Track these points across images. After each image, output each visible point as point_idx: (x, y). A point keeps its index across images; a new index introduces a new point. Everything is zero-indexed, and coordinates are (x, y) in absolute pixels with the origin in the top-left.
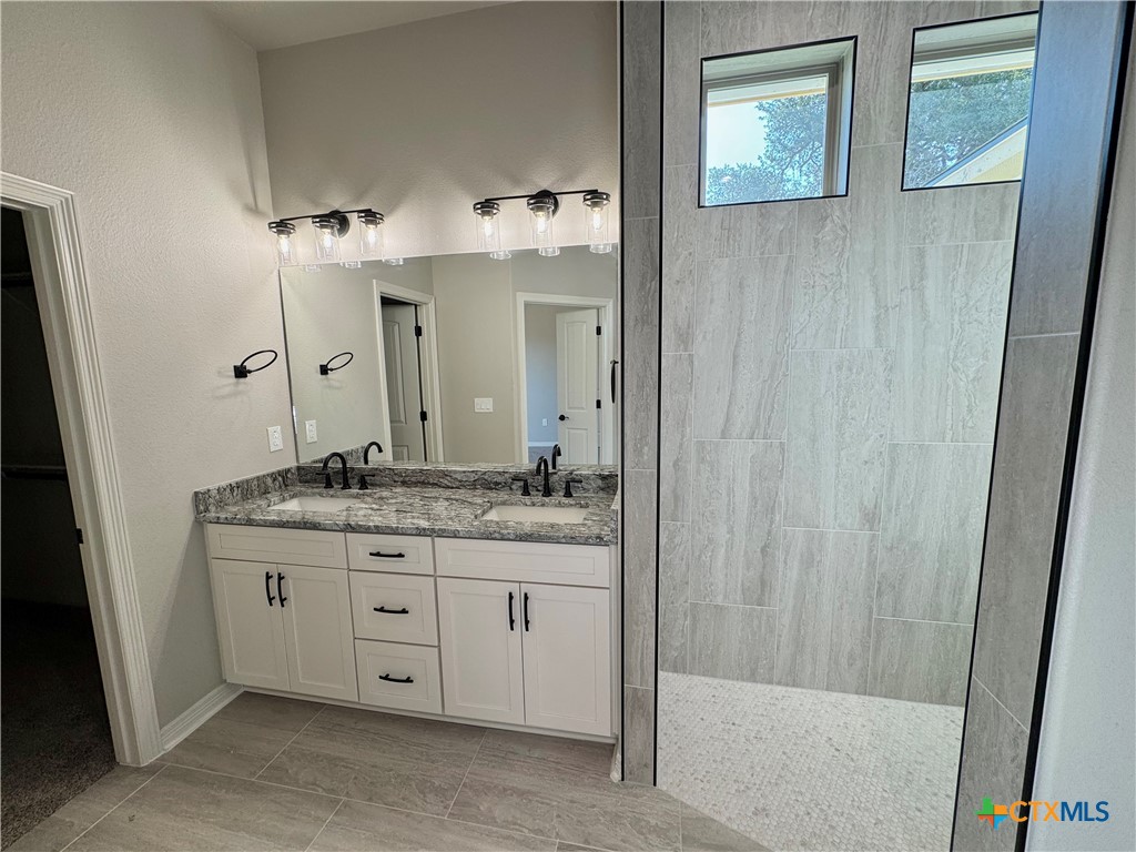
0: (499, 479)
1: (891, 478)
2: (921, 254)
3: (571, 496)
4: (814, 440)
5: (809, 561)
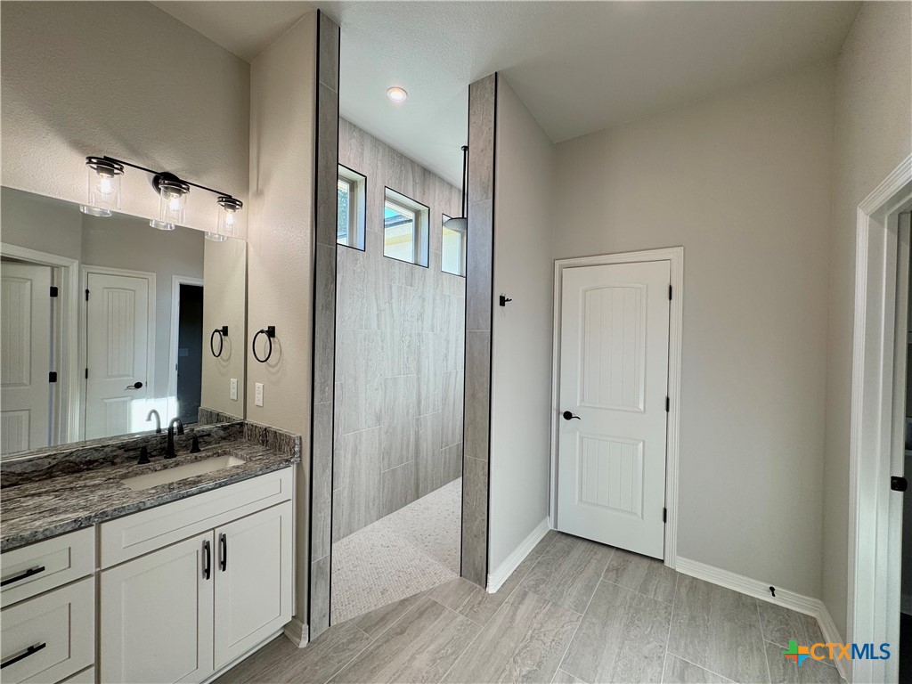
0: (97, 455)
1: (385, 396)
2: (391, 287)
3: (200, 451)
4: (355, 380)
5: (356, 452)
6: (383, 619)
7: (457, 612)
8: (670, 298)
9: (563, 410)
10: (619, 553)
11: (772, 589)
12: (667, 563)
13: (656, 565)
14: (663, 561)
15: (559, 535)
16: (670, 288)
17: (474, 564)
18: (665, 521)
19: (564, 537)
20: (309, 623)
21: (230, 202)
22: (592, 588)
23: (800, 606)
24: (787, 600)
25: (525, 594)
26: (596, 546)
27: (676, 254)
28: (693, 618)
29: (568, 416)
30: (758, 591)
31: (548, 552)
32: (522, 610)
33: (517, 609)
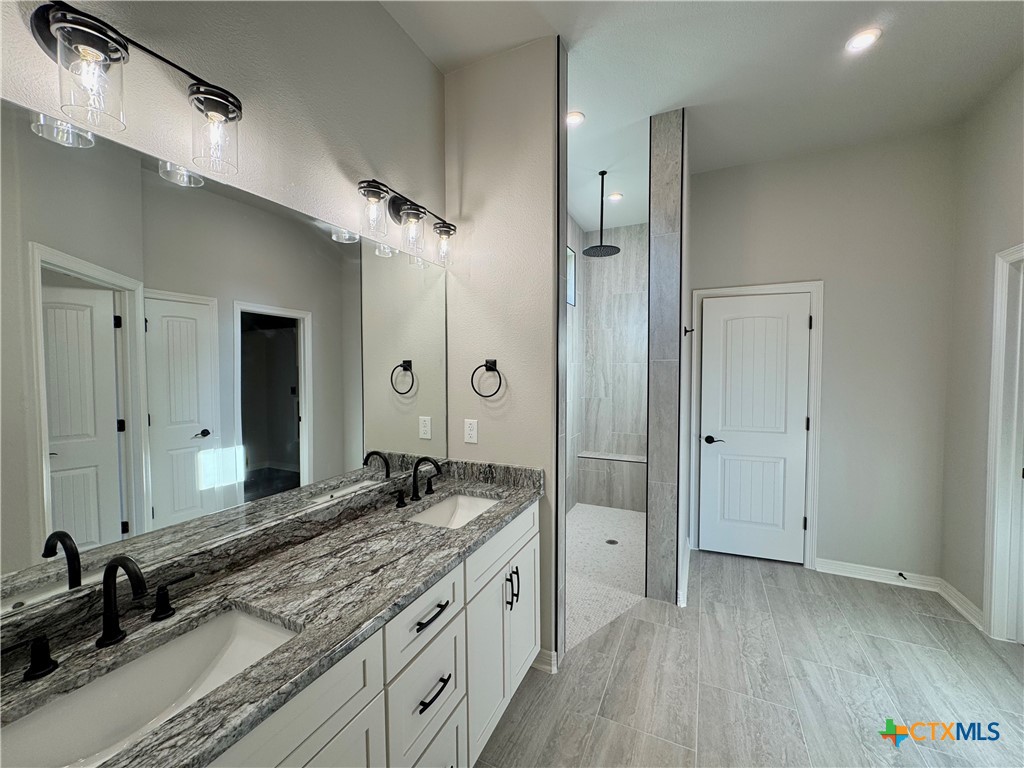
3: (433, 491)
6: (606, 640)
7: (666, 625)
8: (811, 327)
9: (704, 435)
10: (763, 563)
11: (901, 574)
12: (807, 566)
13: (799, 568)
14: (802, 565)
15: (702, 554)
16: (811, 318)
17: (662, 583)
18: (805, 528)
19: (707, 554)
20: (556, 650)
21: (446, 228)
22: (762, 592)
23: (924, 585)
24: (914, 582)
25: (712, 604)
26: (741, 560)
27: (817, 287)
28: (854, 605)
29: (710, 440)
30: (888, 577)
31: (703, 568)
32: (719, 617)
33: (714, 617)
